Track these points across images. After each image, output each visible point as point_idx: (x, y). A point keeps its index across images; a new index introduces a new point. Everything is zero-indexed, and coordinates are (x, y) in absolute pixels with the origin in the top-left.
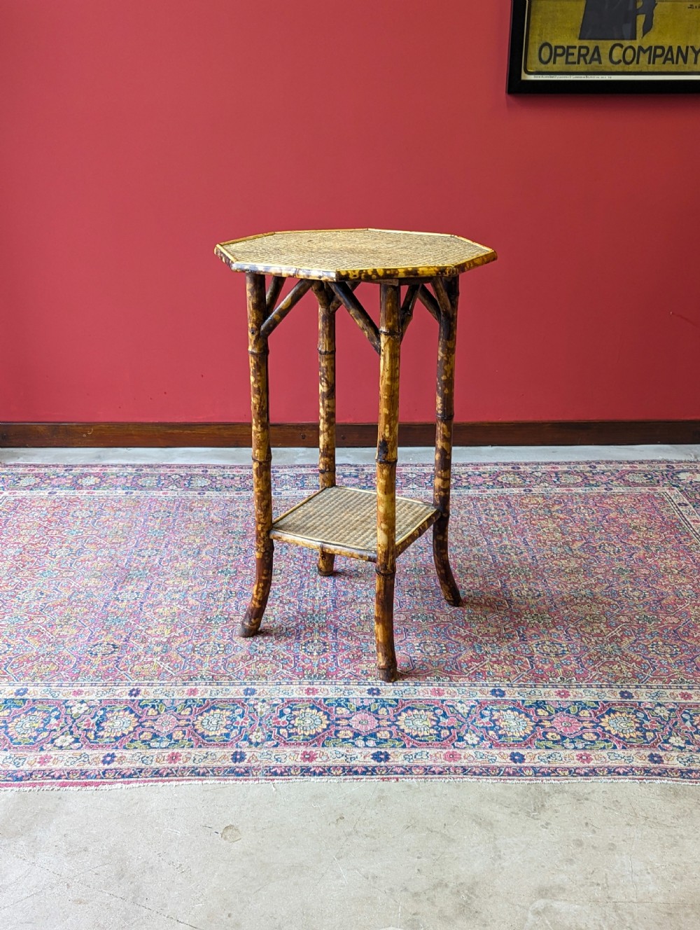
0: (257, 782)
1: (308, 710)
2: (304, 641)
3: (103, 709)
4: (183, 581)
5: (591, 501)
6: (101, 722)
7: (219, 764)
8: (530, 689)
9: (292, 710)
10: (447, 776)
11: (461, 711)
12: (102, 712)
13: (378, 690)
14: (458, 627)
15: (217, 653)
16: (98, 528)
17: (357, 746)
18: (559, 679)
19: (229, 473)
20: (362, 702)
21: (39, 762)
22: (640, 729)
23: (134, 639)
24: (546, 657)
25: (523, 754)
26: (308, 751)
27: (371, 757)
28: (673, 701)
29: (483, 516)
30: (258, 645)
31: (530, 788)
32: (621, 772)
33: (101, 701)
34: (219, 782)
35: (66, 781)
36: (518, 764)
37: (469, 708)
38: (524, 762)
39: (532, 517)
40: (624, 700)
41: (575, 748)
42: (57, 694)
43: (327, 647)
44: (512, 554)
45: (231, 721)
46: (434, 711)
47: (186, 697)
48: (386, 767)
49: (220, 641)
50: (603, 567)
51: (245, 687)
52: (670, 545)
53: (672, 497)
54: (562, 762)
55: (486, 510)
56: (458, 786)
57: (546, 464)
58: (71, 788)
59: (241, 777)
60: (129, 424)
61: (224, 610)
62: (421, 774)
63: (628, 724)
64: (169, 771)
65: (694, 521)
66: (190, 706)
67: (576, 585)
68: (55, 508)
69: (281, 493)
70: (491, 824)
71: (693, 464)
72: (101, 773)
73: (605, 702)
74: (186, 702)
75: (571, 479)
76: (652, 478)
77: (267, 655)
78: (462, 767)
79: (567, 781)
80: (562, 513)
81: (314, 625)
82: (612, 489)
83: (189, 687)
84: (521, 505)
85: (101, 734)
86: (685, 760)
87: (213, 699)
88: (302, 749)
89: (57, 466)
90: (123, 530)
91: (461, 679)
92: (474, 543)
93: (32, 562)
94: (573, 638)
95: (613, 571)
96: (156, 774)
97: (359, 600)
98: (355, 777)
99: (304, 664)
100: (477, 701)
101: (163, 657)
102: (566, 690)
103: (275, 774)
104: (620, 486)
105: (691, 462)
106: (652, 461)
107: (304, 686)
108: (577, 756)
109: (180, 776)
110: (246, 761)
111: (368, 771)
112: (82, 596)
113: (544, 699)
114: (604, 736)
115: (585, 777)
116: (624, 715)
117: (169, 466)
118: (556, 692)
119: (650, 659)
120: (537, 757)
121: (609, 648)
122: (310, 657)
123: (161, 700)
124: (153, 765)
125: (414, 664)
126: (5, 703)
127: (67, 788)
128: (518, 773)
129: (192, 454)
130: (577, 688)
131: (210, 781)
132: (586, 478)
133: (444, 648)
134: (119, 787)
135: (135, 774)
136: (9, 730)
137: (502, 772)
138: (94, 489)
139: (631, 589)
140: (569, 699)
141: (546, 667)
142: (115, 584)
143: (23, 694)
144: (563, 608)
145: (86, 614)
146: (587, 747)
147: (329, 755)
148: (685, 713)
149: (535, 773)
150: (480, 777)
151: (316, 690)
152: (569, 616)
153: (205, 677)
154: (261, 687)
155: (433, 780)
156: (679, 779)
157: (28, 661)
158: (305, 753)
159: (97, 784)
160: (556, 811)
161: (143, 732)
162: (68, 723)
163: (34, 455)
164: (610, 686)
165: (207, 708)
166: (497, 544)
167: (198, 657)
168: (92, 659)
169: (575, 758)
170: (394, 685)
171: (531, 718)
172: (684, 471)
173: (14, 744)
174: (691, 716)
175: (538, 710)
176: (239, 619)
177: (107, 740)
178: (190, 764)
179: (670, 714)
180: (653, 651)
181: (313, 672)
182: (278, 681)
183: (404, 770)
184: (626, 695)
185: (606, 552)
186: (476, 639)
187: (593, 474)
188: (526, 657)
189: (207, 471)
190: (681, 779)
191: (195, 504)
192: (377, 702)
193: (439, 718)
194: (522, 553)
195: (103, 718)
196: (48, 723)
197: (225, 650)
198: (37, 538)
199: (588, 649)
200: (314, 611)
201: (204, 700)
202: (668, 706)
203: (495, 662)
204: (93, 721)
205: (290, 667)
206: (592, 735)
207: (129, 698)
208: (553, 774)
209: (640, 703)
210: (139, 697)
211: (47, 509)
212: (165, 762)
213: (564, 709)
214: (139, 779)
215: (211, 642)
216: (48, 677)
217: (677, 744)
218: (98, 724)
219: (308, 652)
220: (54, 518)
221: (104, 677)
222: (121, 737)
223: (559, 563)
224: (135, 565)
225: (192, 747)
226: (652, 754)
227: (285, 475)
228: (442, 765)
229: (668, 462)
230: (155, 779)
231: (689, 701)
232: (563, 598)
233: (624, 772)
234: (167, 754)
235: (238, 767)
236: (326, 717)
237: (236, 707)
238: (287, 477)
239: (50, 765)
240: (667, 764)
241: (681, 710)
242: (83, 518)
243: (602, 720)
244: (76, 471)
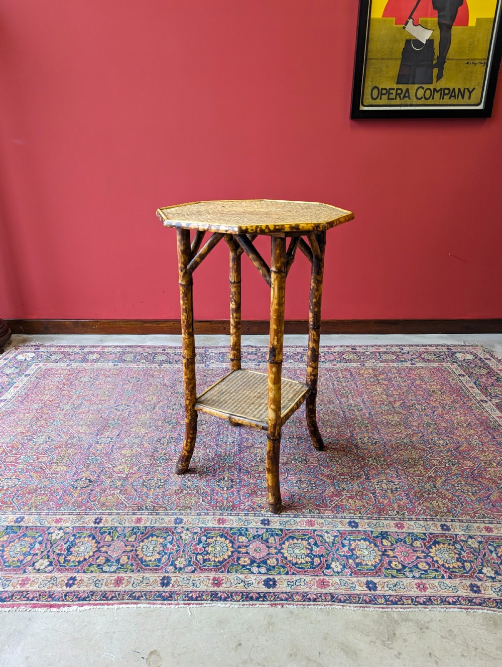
0: (177, 606)
1: (219, 538)
2: (218, 478)
3: (74, 535)
4: (142, 429)
5: (402, 372)
6: (70, 548)
7: (151, 588)
8: (376, 521)
9: (207, 538)
10: (320, 603)
11: (328, 540)
12: (73, 538)
13: (269, 521)
14: (323, 468)
15: (159, 487)
16: (93, 389)
17: (252, 573)
18: (395, 512)
19: (178, 351)
20: (257, 531)
21: (21, 584)
22: (460, 560)
23: (104, 475)
24: (385, 494)
25: (376, 582)
26: (217, 576)
27: (263, 583)
28: (479, 534)
29: (336, 382)
30: (187, 481)
31: (383, 616)
32: (451, 601)
33: (73, 527)
34: (149, 605)
35: (37, 602)
36: (372, 592)
37: (333, 538)
38: (376, 590)
39: (366, 384)
40: (444, 532)
41: (414, 577)
42: (44, 521)
43: (234, 483)
44: (356, 410)
45: (163, 547)
46: (308, 540)
47: (133, 525)
48: (273, 592)
49: (162, 478)
50: (416, 421)
51: (176, 517)
52: (458, 405)
53: (454, 370)
54: (405, 590)
55: (337, 378)
56: (328, 613)
57: (372, 346)
58: (40, 609)
59: (166, 602)
60: (120, 320)
61: (166, 452)
62: (300, 601)
63: (450, 555)
64: (114, 595)
65: (470, 387)
66: (135, 533)
67: (400, 435)
68: (69, 375)
69: (209, 365)
70: (356, 654)
71: (463, 347)
72: (63, 596)
73: (431, 534)
74: (133, 530)
75: (388, 357)
76: (439, 357)
77: (192, 489)
78: (330, 594)
79: (411, 610)
80: (385, 380)
81: (225, 465)
82: (415, 364)
83: (136, 516)
84: (359, 374)
85: (69, 558)
86: (497, 590)
87: (152, 527)
88: (212, 575)
89: (75, 346)
90: (108, 391)
91: (327, 512)
92: (330, 402)
93: (47, 414)
94: (402, 477)
95: (423, 424)
96: (103, 597)
97: (256, 445)
98: (251, 602)
99: (217, 497)
100: (338, 531)
101: (121, 490)
102: (402, 522)
103: (191, 599)
104: (420, 362)
105: (462, 346)
106: (438, 345)
107: (216, 516)
108: (416, 584)
109: (121, 600)
110: (171, 585)
111: (260, 597)
112: (75, 440)
113: (387, 530)
114: (434, 566)
115: (424, 606)
116: (446, 545)
117: (142, 347)
118: (394, 524)
119: (458, 497)
120: (386, 585)
121: (428, 486)
122: (222, 492)
123: (116, 527)
124: (102, 589)
125: (293, 498)
126: (7, 529)
127: (37, 609)
128: (372, 601)
129: (157, 339)
130: (409, 520)
131: (143, 605)
132: (398, 356)
133: (314, 485)
134: (75, 610)
135: (88, 597)
136: (5, 553)
137: (361, 600)
138: (95, 362)
139: (437, 438)
140: (404, 530)
141: (386, 502)
142: (98, 431)
143: (20, 522)
144: (393, 453)
145: (75, 454)
146: (422, 576)
147: (232, 581)
148: (490, 545)
149: (386, 601)
150: (345, 604)
151: (225, 520)
152: (397, 459)
153: (148, 507)
154: (187, 517)
155: (310, 607)
156: (495, 609)
157: (29, 493)
158: (214, 579)
159: (59, 606)
160: (405, 640)
161: (99, 556)
162: (47, 548)
163: (63, 339)
164: (432, 520)
165: (147, 535)
166: (345, 403)
167: (145, 490)
168: (73, 491)
169: (415, 586)
170: (280, 517)
171: (378, 548)
172: (459, 352)
173: (6, 566)
174: (494, 547)
175: (384, 541)
176: (176, 459)
177: (72, 564)
178: (130, 588)
179: (479, 546)
180: (459, 489)
181: (223, 504)
182: (198, 512)
183: (287, 597)
184: (445, 527)
185: (417, 410)
186: (335, 477)
187: (402, 354)
188: (371, 493)
189: (165, 350)
190: (498, 610)
191: (156, 373)
192: (267, 532)
193: (312, 547)
194: (362, 410)
195: (73, 544)
196: (33, 547)
197: (164, 484)
198: (54, 396)
199: (414, 487)
200: (226, 454)
201: (146, 527)
202: (477, 538)
203: (349, 497)
204: (65, 546)
205: (208, 500)
206: (424, 564)
207: (93, 525)
208: (399, 603)
209: (456, 535)
210: (101, 525)
211: (64, 376)
212: (111, 586)
213: (402, 540)
214: (91, 602)
215: (156, 478)
216: (40, 507)
217: (488, 575)
218: (68, 549)
219: (221, 487)
220: (68, 382)
221: (79, 507)
222: (83, 561)
223: (387, 417)
224: (113, 416)
225: (133, 571)
226: (471, 584)
227: (212, 353)
228: (316, 591)
229: (448, 346)
230: (102, 602)
231: (491, 534)
232: (392, 445)
233: (453, 601)
234: (114, 578)
235: (164, 592)
236: (231, 545)
237: (167, 534)
238: (214, 354)
239: (28, 587)
240: (484, 594)
241: (487, 542)
242: (85, 382)
243: (431, 550)
244: (86, 350)
